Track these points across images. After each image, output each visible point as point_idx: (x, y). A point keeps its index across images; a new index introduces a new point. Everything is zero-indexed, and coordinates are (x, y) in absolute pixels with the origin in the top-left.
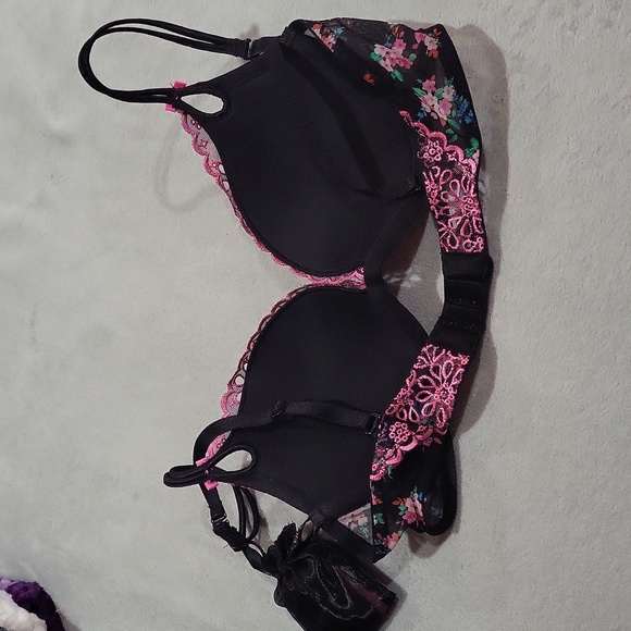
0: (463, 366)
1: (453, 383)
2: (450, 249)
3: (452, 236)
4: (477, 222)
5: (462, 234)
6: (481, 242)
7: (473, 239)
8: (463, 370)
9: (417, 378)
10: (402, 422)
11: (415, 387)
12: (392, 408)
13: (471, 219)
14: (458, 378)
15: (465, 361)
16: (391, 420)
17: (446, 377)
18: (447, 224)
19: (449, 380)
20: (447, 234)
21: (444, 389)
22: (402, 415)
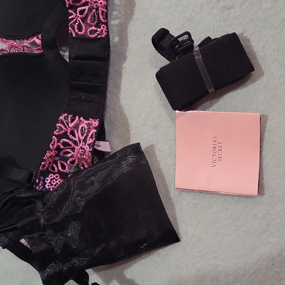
0: (95, 128)
1: (88, 142)
2: (76, 34)
3: (79, 23)
4: (103, 12)
5: (88, 22)
6: (105, 29)
7: (97, 26)
8: (95, 131)
9: (58, 141)
10: (54, 174)
11: (58, 149)
12: (44, 165)
13: (97, 9)
14: (91, 137)
15: (96, 123)
16: (45, 173)
17: (82, 138)
18: (76, 12)
19: (85, 140)
20: (76, 22)
21: (82, 148)
22: (53, 168)
